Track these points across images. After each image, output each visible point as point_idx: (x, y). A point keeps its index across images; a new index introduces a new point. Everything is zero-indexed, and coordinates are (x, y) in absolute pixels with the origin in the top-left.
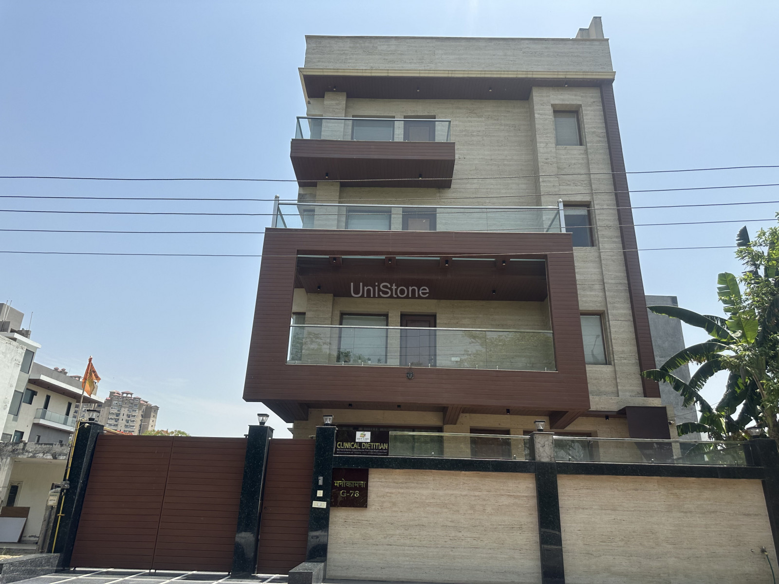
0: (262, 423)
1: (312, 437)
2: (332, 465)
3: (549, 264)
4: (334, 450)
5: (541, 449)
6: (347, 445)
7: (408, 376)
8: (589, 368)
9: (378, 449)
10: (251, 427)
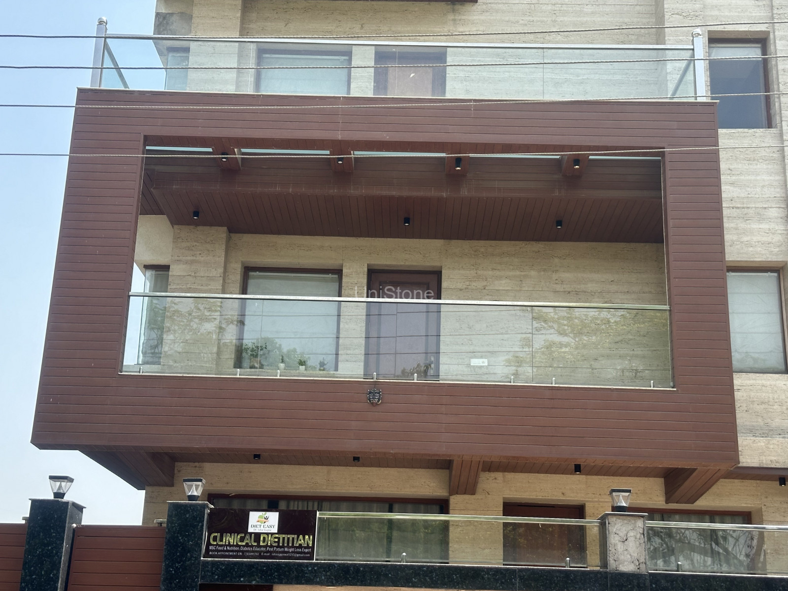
0: (59, 495)
1: (161, 524)
2: (197, 577)
3: (668, 166)
4: (204, 547)
5: (620, 547)
6: (231, 539)
7: (369, 400)
8: (739, 380)
9: (293, 546)
10: (34, 502)
